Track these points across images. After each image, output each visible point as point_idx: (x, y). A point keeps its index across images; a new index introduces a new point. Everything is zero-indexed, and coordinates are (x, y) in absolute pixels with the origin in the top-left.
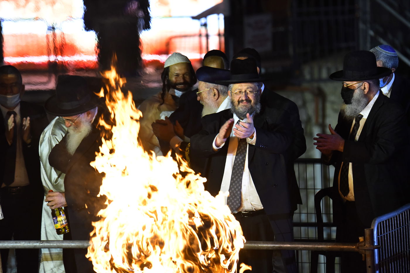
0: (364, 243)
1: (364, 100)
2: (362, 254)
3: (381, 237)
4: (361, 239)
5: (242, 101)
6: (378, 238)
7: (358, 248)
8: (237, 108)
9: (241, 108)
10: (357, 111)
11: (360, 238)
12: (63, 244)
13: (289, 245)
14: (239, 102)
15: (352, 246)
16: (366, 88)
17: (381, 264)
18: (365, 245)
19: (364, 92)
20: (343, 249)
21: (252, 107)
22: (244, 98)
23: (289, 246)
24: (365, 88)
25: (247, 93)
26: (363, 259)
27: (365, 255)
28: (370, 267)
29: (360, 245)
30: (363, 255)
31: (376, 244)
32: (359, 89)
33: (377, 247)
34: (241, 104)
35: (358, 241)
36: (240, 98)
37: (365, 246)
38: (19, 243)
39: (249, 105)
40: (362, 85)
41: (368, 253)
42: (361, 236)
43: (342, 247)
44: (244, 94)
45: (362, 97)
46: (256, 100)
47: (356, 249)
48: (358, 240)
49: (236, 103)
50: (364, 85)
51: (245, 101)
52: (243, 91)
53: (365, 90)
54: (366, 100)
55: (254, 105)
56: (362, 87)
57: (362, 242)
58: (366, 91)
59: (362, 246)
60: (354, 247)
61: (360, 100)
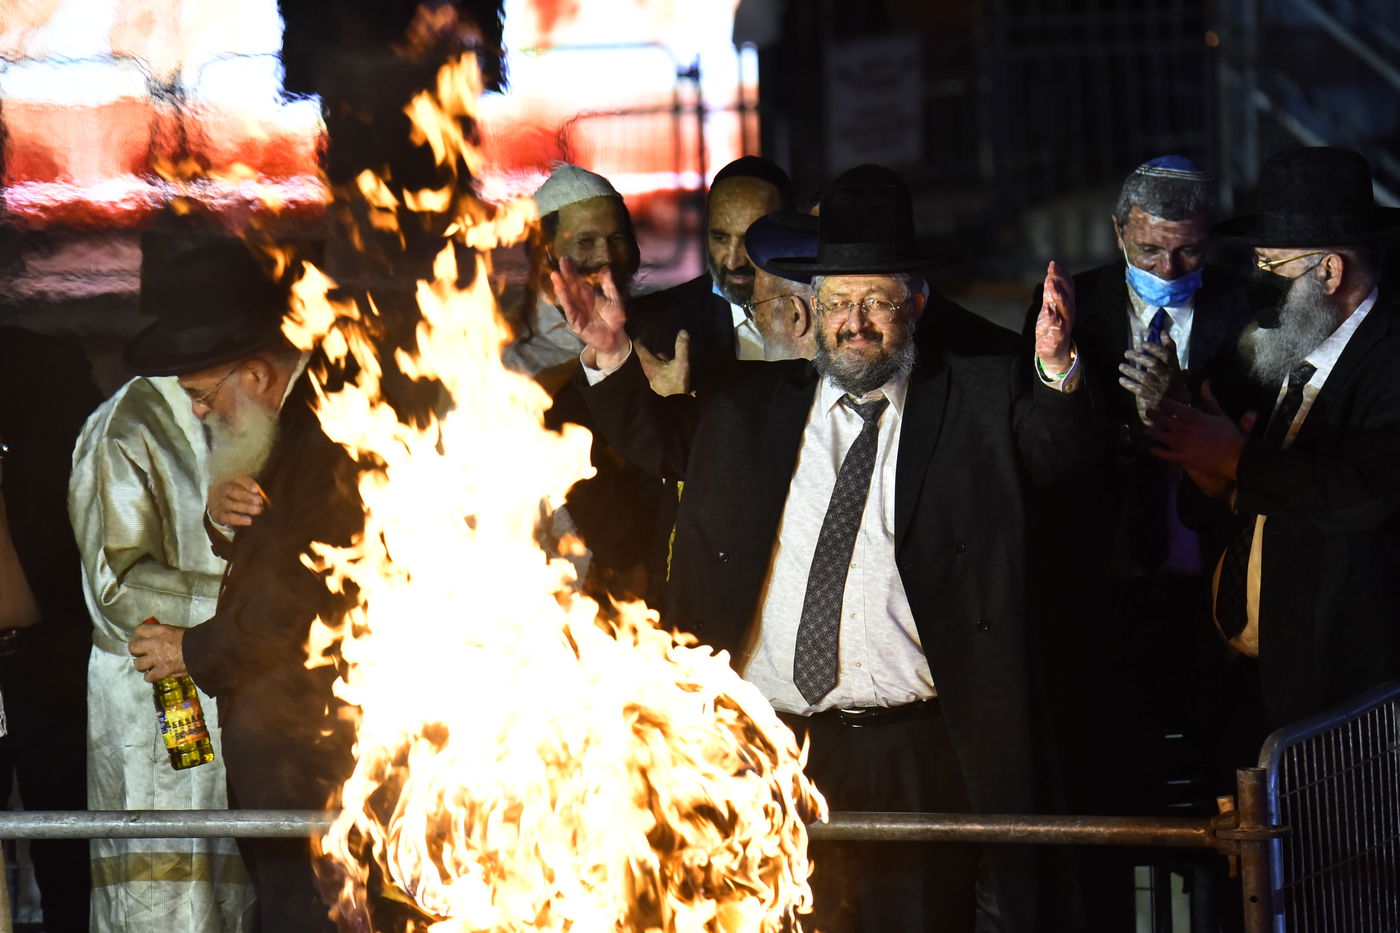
0: (1233, 818)
1: (1323, 317)
2: (1226, 857)
3: (1293, 798)
4: (1224, 803)
5: (850, 335)
6: (1283, 802)
7: (1214, 833)
8: (833, 357)
9: (846, 357)
10: (1297, 351)
11: (1222, 800)
12: (208, 823)
13: (980, 824)
14: (841, 337)
15: (1195, 829)
16: (1333, 275)
17: (1293, 887)
18: (1237, 826)
19: (1328, 289)
20: (1164, 837)
21: (884, 357)
22: (854, 326)
23: (978, 827)
24: (1329, 275)
25: (866, 308)
26: (1232, 873)
27: (1239, 858)
28: (1253, 899)
29: (1221, 823)
30: (1232, 860)
31: (1274, 822)
32: (1307, 275)
33: (1281, 830)
34: (846, 344)
35: (1214, 809)
36: (843, 324)
37: (1239, 829)
38: (57, 821)
39: (873, 350)
40: (1319, 264)
41: (1248, 852)
42: (1223, 795)
43: (1160, 831)
44: (855, 310)
45: (1316, 304)
46: (898, 332)
47: (1208, 839)
48: (1216, 808)
49: (831, 339)
50: (1328, 265)
51: (858, 337)
52: (855, 300)
53: (1329, 281)
54: (1329, 317)
55: (891, 352)
56: (1318, 268)
57: (1227, 815)
58: (1334, 282)
59: (1226, 829)
60: (1202, 831)
61: (1311, 315)
